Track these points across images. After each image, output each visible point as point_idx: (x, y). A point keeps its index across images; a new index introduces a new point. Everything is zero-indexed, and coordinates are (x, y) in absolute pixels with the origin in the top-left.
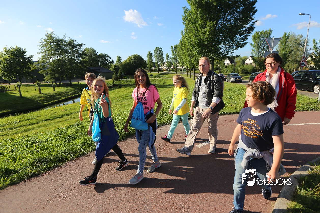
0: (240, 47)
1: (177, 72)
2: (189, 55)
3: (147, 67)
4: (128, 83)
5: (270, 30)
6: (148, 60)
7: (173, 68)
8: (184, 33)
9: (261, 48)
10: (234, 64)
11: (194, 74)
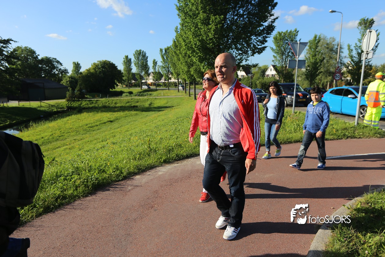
0: (257, 53)
1: (170, 88)
2: (186, 62)
3: (124, 80)
4: (93, 105)
5: (296, 31)
6: (124, 69)
7: (163, 81)
8: (179, 30)
9: (285, 55)
10: (250, 75)
11: (195, 90)
